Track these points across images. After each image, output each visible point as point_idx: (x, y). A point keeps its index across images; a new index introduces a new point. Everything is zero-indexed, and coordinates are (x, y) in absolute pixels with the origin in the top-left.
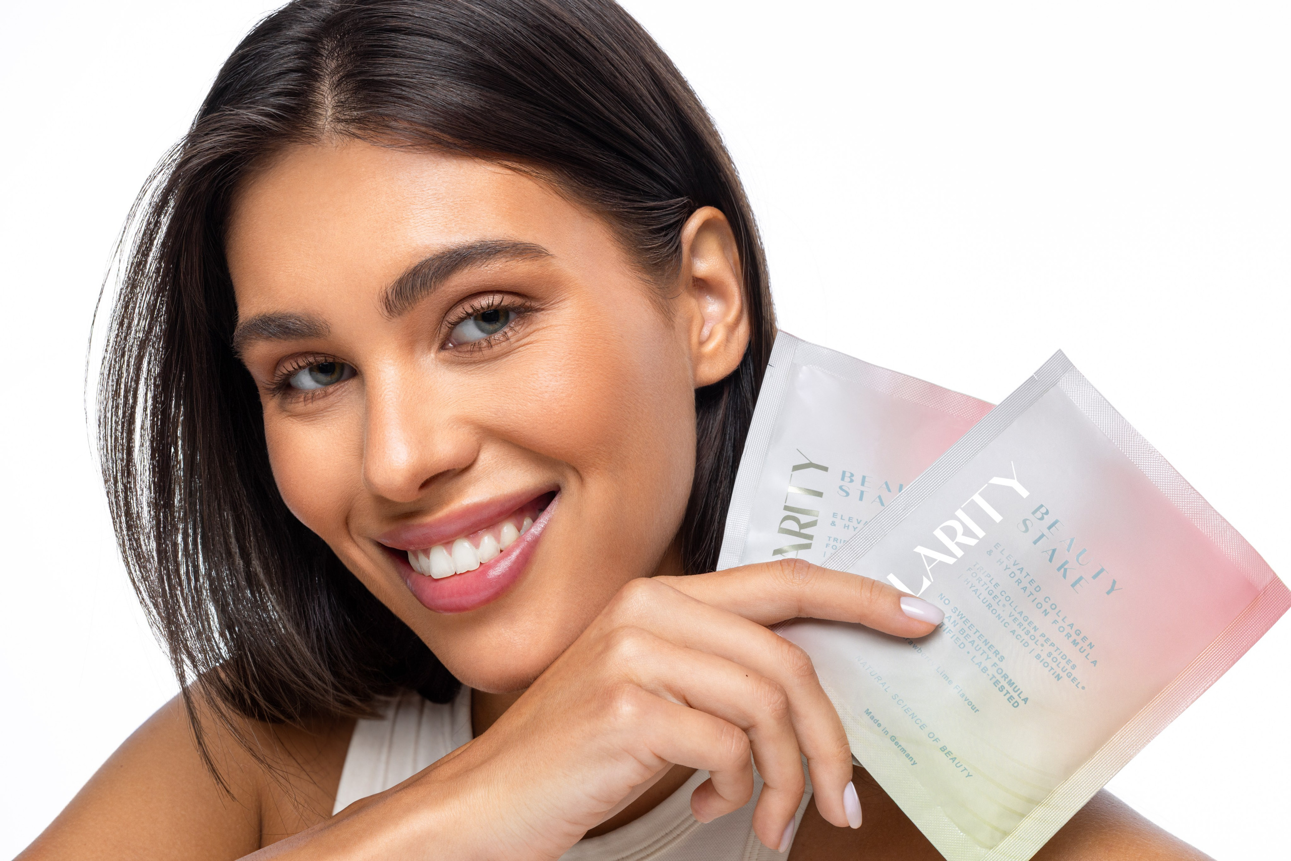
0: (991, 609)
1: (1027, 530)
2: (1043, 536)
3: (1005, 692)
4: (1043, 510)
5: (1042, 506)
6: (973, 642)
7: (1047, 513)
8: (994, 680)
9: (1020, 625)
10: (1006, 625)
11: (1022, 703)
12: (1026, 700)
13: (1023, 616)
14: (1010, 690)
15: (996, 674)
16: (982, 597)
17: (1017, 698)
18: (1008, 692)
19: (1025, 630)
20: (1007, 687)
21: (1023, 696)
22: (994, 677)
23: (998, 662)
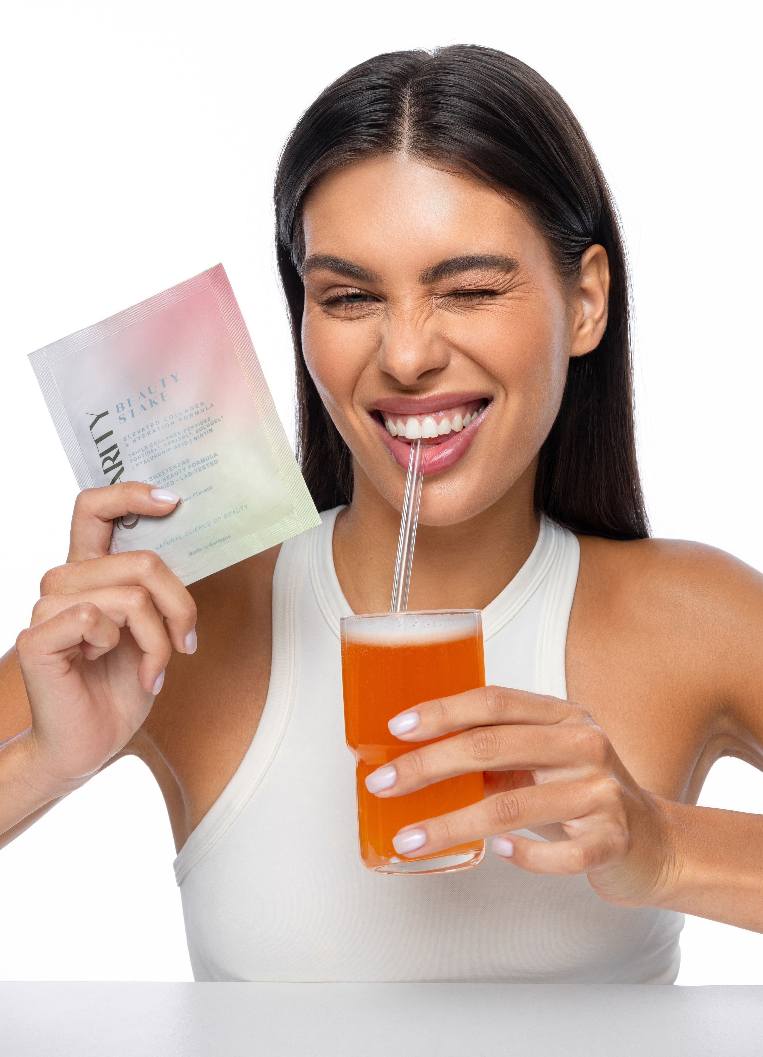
0: (158, 456)
1: (125, 419)
2: (132, 411)
3: (206, 466)
4: (120, 406)
5: (117, 406)
6: (172, 475)
7: (122, 404)
8: (198, 470)
9: (173, 441)
10: (170, 450)
11: (216, 458)
12: (216, 455)
13: (169, 438)
14: (207, 462)
15: (195, 468)
16: (149, 459)
17: (213, 460)
18: (207, 464)
19: (178, 440)
20: (204, 464)
21: (213, 456)
22: (196, 470)
23: (189, 464)
